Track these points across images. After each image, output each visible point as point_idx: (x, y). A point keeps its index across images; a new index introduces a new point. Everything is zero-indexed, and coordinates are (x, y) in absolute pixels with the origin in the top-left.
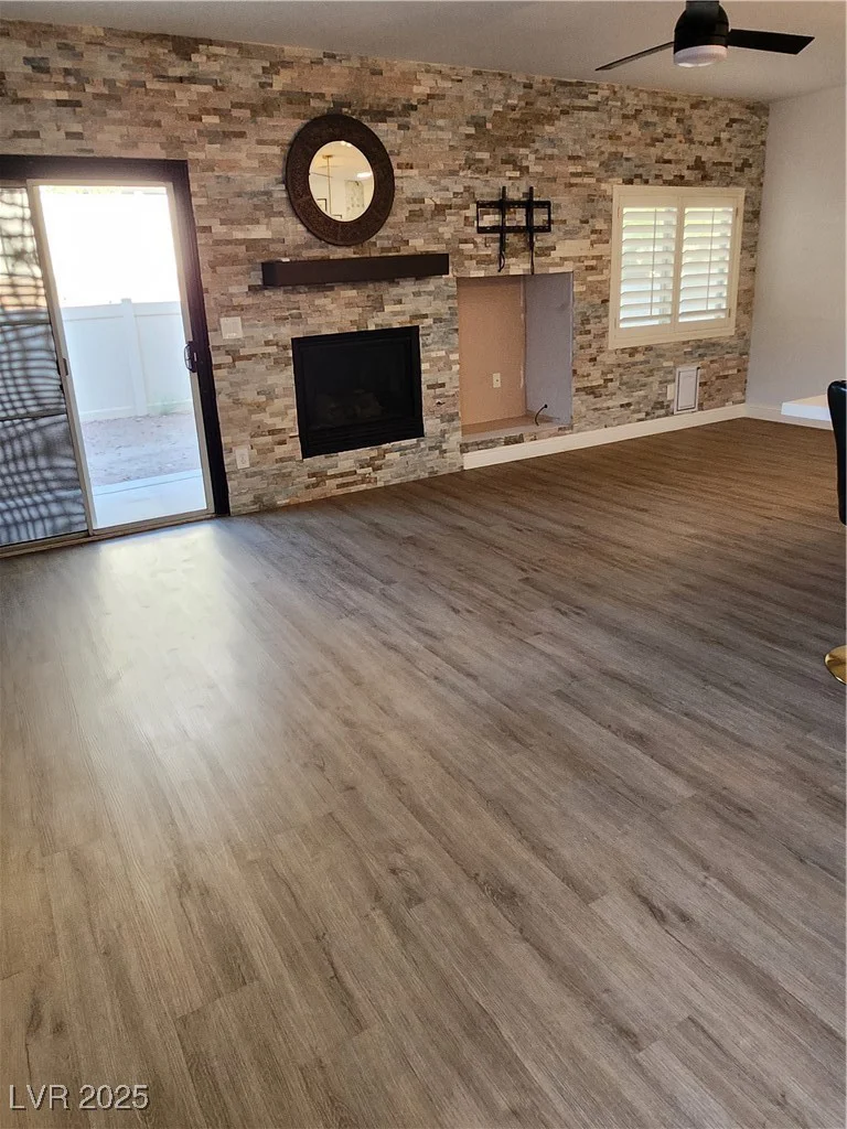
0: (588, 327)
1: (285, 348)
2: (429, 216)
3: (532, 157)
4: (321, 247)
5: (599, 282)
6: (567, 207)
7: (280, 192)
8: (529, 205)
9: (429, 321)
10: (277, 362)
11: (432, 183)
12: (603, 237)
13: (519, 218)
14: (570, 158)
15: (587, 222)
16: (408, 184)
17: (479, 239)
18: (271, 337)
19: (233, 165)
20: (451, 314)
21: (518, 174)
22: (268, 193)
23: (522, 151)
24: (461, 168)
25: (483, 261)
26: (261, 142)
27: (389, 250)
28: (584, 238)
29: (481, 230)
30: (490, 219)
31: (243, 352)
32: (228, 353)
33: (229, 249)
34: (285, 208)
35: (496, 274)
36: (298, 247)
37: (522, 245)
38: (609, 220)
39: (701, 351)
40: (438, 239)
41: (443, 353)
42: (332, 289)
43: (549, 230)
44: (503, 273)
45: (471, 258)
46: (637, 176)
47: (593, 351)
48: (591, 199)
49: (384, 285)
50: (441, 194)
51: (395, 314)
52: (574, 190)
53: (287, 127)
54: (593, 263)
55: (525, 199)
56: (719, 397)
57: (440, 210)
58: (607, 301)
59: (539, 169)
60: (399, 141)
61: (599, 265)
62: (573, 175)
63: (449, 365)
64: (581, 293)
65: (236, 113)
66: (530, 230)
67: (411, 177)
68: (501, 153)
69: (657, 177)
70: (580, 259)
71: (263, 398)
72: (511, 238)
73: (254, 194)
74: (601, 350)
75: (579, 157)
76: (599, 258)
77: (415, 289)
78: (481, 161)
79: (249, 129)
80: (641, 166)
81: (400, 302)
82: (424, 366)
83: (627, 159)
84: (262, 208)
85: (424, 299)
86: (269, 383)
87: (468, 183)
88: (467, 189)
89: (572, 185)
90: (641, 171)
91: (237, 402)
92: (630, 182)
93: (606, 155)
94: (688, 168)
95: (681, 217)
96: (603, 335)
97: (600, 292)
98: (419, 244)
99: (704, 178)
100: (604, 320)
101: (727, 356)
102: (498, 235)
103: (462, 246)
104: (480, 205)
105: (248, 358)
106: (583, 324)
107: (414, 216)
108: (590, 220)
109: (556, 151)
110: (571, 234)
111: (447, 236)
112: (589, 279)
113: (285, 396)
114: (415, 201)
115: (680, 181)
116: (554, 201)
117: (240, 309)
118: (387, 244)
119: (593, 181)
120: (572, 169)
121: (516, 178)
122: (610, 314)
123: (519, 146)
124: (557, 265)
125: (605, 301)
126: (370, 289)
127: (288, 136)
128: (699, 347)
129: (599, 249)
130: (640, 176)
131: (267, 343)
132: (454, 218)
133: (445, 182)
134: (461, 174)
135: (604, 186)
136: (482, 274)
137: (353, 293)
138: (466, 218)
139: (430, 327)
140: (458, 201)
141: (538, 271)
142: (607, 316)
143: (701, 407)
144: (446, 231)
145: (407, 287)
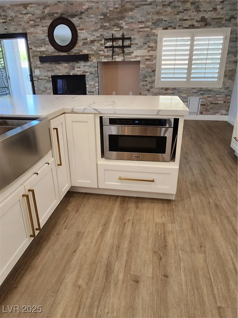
0: (146, 79)
1: (50, 78)
2: (89, 43)
3: (124, 23)
4: (58, 52)
5: (151, 64)
6: (138, 39)
7: (47, 39)
8: (123, 39)
9: (88, 74)
10: (48, 81)
11: (90, 34)
12: (154, 49)
13: (120, 43)
14: (139, 22)
15: (146, 44)
16: (82, 35)
17: (106, 50)
18: (46, 75)
19: (37, 33)
20: (95, 72)
21: (119, 29)
22: (45, 39)
23: (121, 22)
24: (99, 29)
25: (106, 57)
26: (43, 27)
27: (77, 53)
28: (145, 49)
29: (106, 47)
30: (109, 44)
31: (40, 78)
32: (37, 78)
33: (36, 53)
34: (48, 42)
35: (111, 61)
36: (52, 52)
37: (121, 51)
38: (156, 42)
39: (202, 92)
40: (92, 50)
41: (93, 83)
42: (61, 63)
43: (130, 47)
44: (113, 60)
45: (102, 56)
46: (169, 26)
47: (148, 87)
48: (148, 36)
49: (75, 63)
50: (92, 37)
51: (78, 71)
52: (141, 33)
53: (48, 22)
54: (149, 58)
55: (122, 37)
56: (212, 111)
57: (92, 42)
58: (155, 71)
59: (127, 27)
60: (79, 23)
61: (151, 58)
62: (140, 28)
63: (95, 86)
64: (143, 68)
65: (37, 20)
66: (123, 47)
67: (83, 33)
68: (113, 23)
69: (179, 26)
70: (143, 56)
71: (45, 89)
72: (116, 50)
73: (41, 40)
74: (151, 87)
75: (143, 22)
76: (152, 56)
77: (84, 64)
78: (106, 26)
79: (40, 24)
80: (172, 22)
81: (79, 68)
82: (87, 86)
83: (165, 21)
84: (43, 43)
85: (86, 67)
86: (46, 86)
87: (101, 33)
88: (101, 35)
89: (139, 32)
90: (171, 24)
91: (39, 90)
92: (167, 29)
93: (155, 20)
94: (197, 21)
95: (192, 41)
96: (153, 82)
97: (152, 68)
98: (85, 52)
99: (206, 25)
100: (153, 77)
101: (217, 96)
102: (112, 49)
103: (99, 52)
104: (106, 40)
105: (41, 79)
106: (144, 78)
107: (85, 44)
108: (148, 43)
109: (133, 20)
110: (140, 48)
111: (95, 49)
112: (147, 63)
113: (50, 89)
114: (84, 39)
115: (192, 27)
116: (132, 37)
117: (39, 68)
118: (76, 52)
119: (149, 29)
120: (140, 26)
121: (118, 31)
122: (156, 75)
123: (120, 20)
124: (134, 58)
125: (154, 71)
126: (71, 64)
127: (49, 24)
128: (201, 91)
129: (151, 53)
130: (171, 26)
131: (45, 76)
132: (97, 44)
133: (94, 33)
134: (99, 30)
135: (154, 31)
136: (106, 60)
137: (67, 65)
138: (101, 44)
139: (89, 75)
140: (98, 39)
141: (126, 60)
142: (154, 76)
143: (201, 113)
144: (95, 48)
145: (82, 64)
